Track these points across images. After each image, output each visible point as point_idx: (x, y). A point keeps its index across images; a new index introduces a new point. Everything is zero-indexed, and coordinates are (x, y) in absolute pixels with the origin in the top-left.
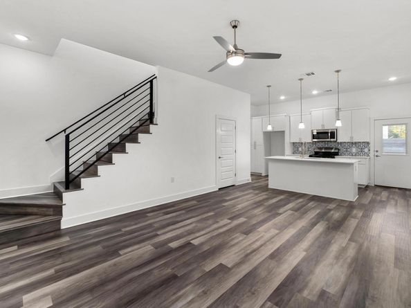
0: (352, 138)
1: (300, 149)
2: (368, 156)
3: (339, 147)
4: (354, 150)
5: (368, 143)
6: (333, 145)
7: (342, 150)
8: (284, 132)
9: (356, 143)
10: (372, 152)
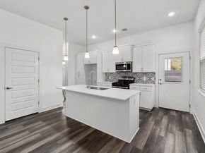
0: (142, 69)
1: (110, 78)
2: (154, 83)
3: (135, 76)
4: (145, 79)
5: (154, 73)
6: (130, 75)
7: (137, 79)
8: (96, 64)
9: (146, 73)
10: (157, 80)
